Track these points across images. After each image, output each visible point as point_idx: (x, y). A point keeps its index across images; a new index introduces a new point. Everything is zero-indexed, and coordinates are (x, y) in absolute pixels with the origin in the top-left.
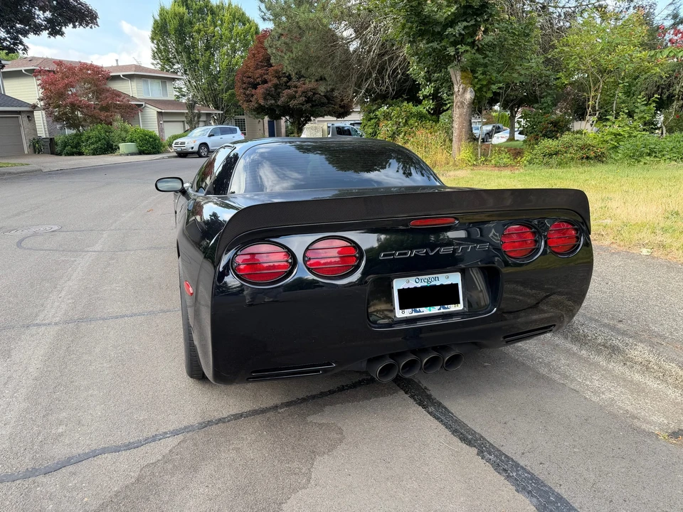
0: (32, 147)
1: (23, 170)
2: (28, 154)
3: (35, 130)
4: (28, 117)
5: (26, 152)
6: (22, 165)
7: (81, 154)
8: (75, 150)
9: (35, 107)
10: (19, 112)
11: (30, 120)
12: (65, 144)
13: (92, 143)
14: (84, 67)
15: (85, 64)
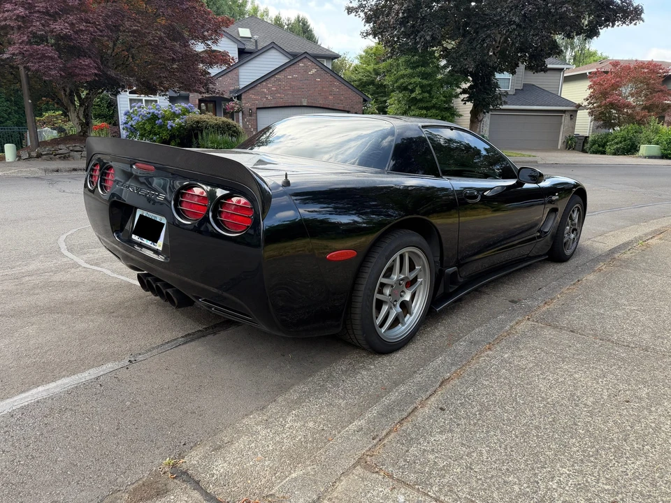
0: (565, 144)
1: (520, 160)
2: (561, 150)
3: (573, 128)
4: (571, 116)
5: (559, 148)
6: (530, 156)
7: (603, 153)
8: (601, 148)
9: (579, 106)
10: (564, 112)
11: (571, 119)
12: (594, 142)
13: (617, 143)
14: (641, 66)
15: (643, 62)
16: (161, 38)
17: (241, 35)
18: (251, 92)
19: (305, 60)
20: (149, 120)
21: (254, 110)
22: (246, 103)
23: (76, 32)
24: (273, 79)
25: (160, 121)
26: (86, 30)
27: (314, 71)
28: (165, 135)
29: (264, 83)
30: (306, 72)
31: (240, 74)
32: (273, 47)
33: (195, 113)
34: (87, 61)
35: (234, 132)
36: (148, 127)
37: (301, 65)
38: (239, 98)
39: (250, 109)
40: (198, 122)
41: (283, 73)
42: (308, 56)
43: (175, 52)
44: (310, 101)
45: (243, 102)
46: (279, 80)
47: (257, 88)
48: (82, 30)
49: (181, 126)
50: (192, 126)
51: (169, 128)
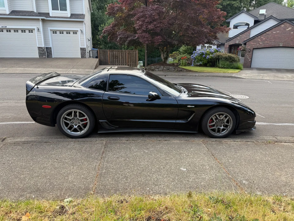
16: (188, 26)
17: (260, 13)
18: (251, 41)
19: (285, 23)
20: (200, 55)
21: (252, 50)
22: (248, 47)
23: (156, 28)
24: (264, 34)
25: (204, 55)
26: (160, 26)
27: (290, 28)
28: (205, 61)
29: (259, 37)
30: (285, 29)
31: (251, 32)
32: (271, 18)
33: (220, 52)
34: (159, 37)
35: (233, 60)
36: (199, 58)
37: (282, 26)
38: (245, 44)
39: (250, 49)
40: (219, 56)
41: (271, 31)
42: (287, 21)
43: (194, 30)
44: (284, 44)
45: (247, 46)
46: (268, 35)
47: (255, 39)
48: (158, 26)
49: (212, 58)
50: (216, 58)
51: (207, 58)
